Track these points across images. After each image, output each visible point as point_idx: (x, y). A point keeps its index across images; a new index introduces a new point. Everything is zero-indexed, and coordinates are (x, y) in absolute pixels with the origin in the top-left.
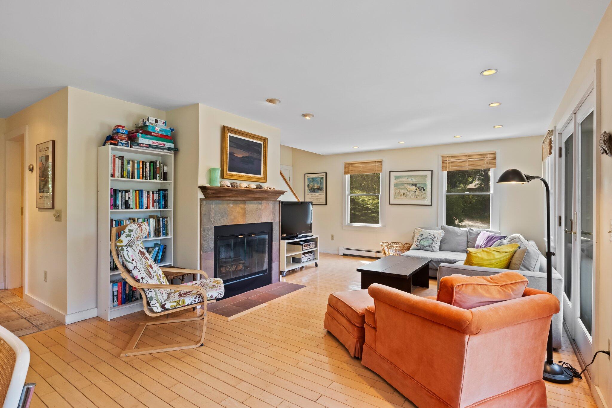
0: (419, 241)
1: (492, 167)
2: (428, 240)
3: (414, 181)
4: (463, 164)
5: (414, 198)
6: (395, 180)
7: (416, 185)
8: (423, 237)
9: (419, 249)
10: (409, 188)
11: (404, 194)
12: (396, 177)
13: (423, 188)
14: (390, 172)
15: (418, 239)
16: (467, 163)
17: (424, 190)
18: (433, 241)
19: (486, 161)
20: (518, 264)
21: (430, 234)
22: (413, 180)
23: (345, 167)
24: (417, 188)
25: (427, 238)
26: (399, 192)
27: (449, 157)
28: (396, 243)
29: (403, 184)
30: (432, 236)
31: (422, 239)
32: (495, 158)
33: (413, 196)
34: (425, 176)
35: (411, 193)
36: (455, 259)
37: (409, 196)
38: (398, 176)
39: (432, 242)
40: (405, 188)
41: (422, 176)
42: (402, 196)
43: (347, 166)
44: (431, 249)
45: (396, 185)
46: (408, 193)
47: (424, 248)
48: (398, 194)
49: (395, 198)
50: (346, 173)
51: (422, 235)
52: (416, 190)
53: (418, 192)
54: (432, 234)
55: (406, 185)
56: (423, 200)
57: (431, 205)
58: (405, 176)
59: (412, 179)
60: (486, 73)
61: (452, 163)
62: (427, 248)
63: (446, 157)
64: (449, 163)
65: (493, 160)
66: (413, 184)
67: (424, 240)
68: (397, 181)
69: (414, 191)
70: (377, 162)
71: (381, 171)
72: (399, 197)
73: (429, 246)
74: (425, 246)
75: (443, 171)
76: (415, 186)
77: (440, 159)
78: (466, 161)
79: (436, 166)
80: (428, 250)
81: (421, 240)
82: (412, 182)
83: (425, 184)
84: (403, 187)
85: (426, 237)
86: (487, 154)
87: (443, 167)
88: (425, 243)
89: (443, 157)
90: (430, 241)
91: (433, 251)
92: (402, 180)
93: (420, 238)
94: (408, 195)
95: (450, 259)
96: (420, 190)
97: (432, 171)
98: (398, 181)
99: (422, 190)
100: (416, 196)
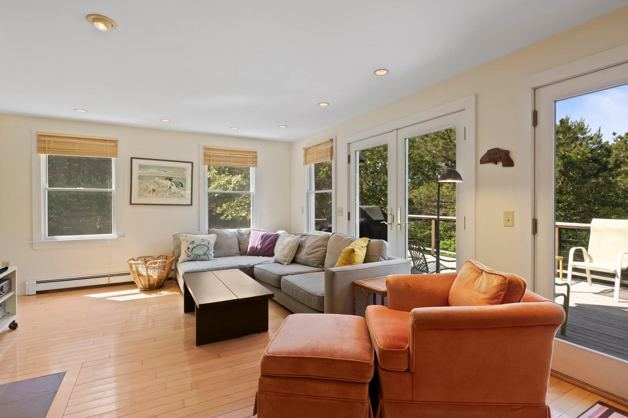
0: (190, 250)
1: (253, 166)
2: (202, 248)
3: (169, 174)
4: (227, 159)
5: (169, 196)
6: (140, 170)
7: (172, 179)
8: (195, 245)
9: (192, 260)
10: (161, 183)
11: (154, 190)
12: (141, 167)
13: (181, 183)
14: (132, 158)
15: (189, 248)
16: (232, 159)
17: (182, 186)
18: (208, 247)
19: (249, 159)
20: (377, 256)
21: (203, 240)
22: (167, 173)
23: (38, 141)
24: (173, 183)
25: (200, 245)
26: (146, 187)
27: (213, 149)
28: (145, 258)
29: (153, 177)
30: (205, 241)
31: (195, 247)
32: (256, 157)
33: (168, 194)
34: (184, 169)
35: (165, 189)
36: (249, 264)
37: (162, 193)
38: (145, 165)
39: (207, 249)
40: (155, 182)
41: (179, 168)
42: (151, 193)
43: (41, 139)
44: (207, 258)
45: (140, 177)
46: (160, 189)
47: (198, 258)
48: (145, 190)
49: (140, 195)
50: (41, 150)
51: (194, 241)
52: (172, 185)
53: (174, 188)
54: (205, 240)
55: (157, 179)
56: (181, 198)
57: (191, 205)
58: (156, 167)
59: (165, 171)
60: (378, 73)
61: (216, 156)
62: (202, 257)
63: (209, 149)
64: (213, 156)
65: (254, 159)
66: (167, 177)
67: (197, 248)
68: (143, 172)
69: (169, 187)
70: (109, 141)
71: (116, 155)
72: (146, 194)
73: (205, 254)
74: (199, 256)
75: (205, 164)
76: (170, 180)
77: (202, 151)
78: (230, 157)
79: (197, 158)
80: (203, 259)
81: (193, 249)
82: (165, 174)
83: (185, 180)
84: (152, 181)
85: (198, 244)
86: (250, 152)
87: (205, 160)
88: (199, 251)
89: (205, 148)
90: (205, 249)
91: (209, 260)
92: (151, 171)
93: (191, 246)
94: (160, 192)
95: (244, 265)
96: (177, 186)
97: (192, 163)
98: (145, 172)
99: (180, 186)
100: (172, 193)
